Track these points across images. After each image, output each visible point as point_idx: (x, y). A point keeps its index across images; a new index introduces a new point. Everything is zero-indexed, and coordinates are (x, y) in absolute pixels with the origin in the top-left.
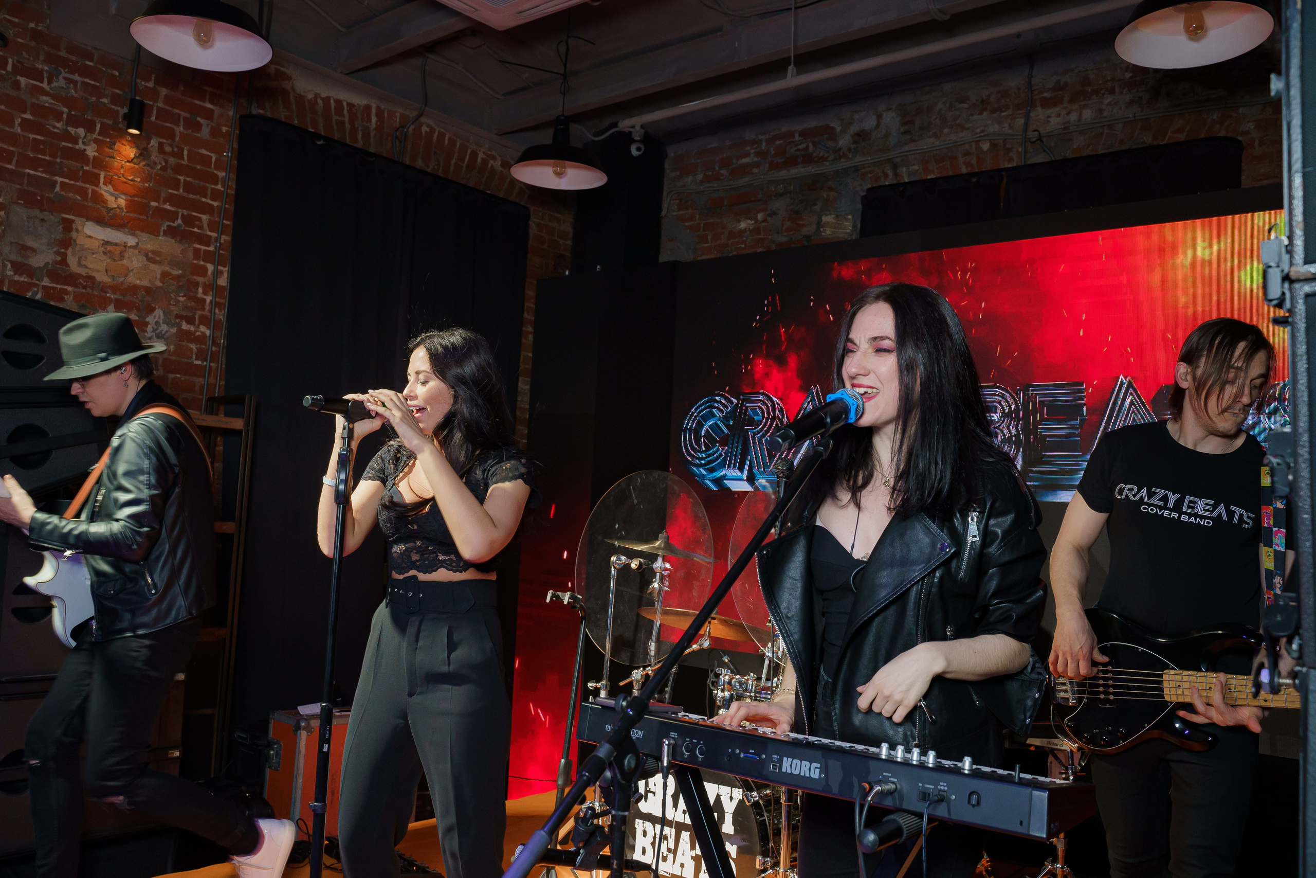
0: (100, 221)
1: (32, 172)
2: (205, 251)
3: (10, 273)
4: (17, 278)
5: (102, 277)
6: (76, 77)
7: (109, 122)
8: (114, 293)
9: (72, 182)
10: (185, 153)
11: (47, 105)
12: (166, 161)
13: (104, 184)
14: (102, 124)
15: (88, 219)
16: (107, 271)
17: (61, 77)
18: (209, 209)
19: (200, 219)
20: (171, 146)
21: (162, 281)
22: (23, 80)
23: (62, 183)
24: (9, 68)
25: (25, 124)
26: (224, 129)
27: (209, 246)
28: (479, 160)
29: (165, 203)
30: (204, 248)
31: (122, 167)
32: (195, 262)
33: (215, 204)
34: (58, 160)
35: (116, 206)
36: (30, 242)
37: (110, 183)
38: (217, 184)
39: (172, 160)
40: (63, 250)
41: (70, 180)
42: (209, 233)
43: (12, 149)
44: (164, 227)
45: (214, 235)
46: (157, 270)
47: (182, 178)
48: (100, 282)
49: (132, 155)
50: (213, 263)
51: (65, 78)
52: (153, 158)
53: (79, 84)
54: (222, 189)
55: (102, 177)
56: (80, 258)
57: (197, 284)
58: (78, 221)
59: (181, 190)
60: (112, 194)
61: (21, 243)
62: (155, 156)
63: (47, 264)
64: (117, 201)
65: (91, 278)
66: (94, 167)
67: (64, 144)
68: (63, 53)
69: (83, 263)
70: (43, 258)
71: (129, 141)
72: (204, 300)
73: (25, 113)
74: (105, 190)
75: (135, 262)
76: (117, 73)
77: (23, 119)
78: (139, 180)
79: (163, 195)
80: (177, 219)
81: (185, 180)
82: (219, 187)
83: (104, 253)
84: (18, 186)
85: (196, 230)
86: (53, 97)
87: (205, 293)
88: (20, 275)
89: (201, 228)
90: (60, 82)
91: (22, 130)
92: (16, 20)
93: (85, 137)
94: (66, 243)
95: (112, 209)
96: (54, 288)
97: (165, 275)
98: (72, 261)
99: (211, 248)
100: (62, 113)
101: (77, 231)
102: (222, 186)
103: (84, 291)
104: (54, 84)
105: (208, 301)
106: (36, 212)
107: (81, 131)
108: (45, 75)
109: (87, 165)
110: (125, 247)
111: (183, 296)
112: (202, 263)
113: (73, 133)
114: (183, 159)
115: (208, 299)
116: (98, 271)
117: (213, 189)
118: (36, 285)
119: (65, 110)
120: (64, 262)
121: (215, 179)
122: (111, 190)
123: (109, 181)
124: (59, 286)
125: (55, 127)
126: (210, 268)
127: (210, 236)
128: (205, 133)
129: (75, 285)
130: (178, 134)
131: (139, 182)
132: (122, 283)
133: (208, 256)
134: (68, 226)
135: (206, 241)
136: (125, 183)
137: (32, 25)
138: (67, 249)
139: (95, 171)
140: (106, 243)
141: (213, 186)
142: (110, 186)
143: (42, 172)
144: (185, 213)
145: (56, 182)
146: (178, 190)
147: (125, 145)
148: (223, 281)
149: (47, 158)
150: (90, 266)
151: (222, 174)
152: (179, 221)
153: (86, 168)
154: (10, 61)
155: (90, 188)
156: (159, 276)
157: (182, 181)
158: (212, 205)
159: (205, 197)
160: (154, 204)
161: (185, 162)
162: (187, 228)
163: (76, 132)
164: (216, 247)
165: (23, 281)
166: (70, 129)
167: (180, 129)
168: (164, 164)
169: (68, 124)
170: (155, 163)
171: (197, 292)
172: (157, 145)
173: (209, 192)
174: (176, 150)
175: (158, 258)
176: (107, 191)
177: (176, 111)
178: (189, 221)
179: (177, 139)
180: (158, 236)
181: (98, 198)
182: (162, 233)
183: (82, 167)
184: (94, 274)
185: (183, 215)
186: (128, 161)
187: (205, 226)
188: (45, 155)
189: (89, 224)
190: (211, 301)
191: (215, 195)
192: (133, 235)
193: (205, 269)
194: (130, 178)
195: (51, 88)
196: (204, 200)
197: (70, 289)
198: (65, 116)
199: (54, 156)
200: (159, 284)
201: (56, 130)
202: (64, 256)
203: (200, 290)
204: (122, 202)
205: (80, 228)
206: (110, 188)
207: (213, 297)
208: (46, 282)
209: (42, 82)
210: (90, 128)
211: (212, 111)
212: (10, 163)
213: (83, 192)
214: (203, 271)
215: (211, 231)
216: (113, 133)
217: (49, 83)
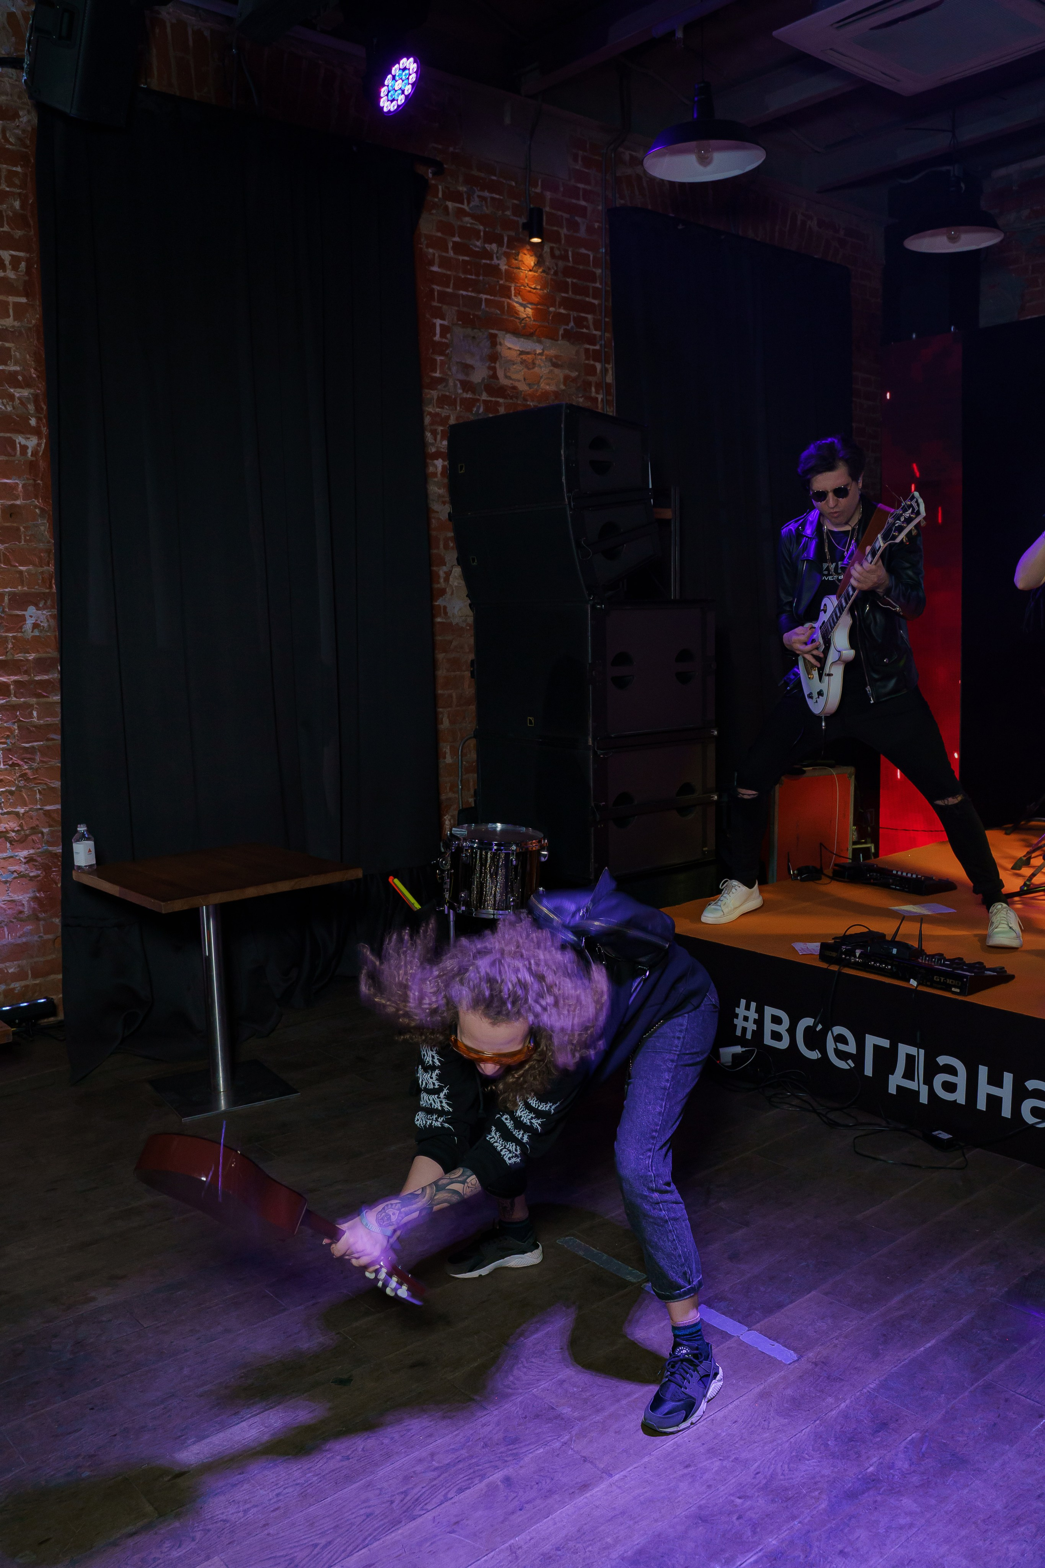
0: (517, 333)
1: (464, 293)
2: (594, 350)
3: (460, 391)
4: (465, 395)
5: (522, 387)
6: (486, 194)
7: (513, 234)
8: (533, 401)
9: (492, 298)
10: (570, 253)
11: (469, 225)
12: (557, 265)
13: (515, 296)
14: (509, 237)
15: (508, 331)
16: (525, 379)
17: (475, 196)
18: (590, 308)
19: (586, 319)
20: (559, 249)
21: (565, 385)
22: (450, 204)
23: (486, 299)
24: (440, 195)
25: (457, 248)
26: (596, 225)
27: (595, 345)
28: (799, 222)
29: (560, 308)
30: (591, 347)
31: (526, 277)
32: (587, 362)
33: (596, 302)
34: (481, 278)
35: (525, 316)
36: (469, 361)
37: (519, 294)
38: (596, 282)
39: (561, 264)
40: (493, 365)
41: (491, 296)
42: (595, 332)
43: (449, 273)
44: (561, 332)
45: (598, 333)
46: (560, 373)
47: (569, 280)
48: (521, 392)
49: (532, 264)
50: (599, 361)
51: (479, 197)
52: (547, 264)
53: (489, 199)
54: (600, 286)
55: (513, 288)
56: (505, 370)
57: (589, 384)
58: (500, 334)
59: (570, 293)
60: (521, 305)
61: (463, 362)
62: (548, 262)
63: (483, 379)
64: (525, 313)
65: (514, 388)
66: (506, 281)
67: (484, 261)
68: (475, 172)
69: (508, 374)
70: (479, 376)
71: (528, 250)
72: (597, 399)
73: (454, 236)
74: (516, 302)
75: (543, 369)
76: (513, 184)
77: (454, 243)
78: (539, 287)
79: (558, 300)
80: (570, 321)
81: (572, 282)
82: (598, 285)
83: (522, 363)
84: (456, 308)
85: (584, 330)
86: (473, 216)
87: (597, 392)
88: (467, 392)
89: (588, 328)
90: (476, 202)
91: (455, 253)
92: (440, 147)
93: (497, 251)
94: (494, 357)
95: (523, 319)
96: (491, 401)
97: (566, 378)
98: (500, 374)
99: (597, 347)
100: (479, 231)
101: (501, 344)
102: (601, 284)
103: (511, 401)
104: (472, 204)
105: (600, 400)
106: (469, 331)
107: (494, 246)
108: (465, 196)
109: (502, 279)
110: (535, 354)
111: (581, 397)
112: (592, 362)
113: (489, 249)
114: (569, 261)
115: (600, 397)
116: (519, 381)
117: (594, 287)
118: (478, 400)
119: (481, 228)
120: (494, 376)
121: (593, 277)
122: (521, 301)
123: (518, 293)
124: (493, 399)
125: (476, 246)
126: (598, 366)
127: (595, 335)
128: (582, 233)
129: (505, 397)
130: (563, 236)
131: (540, 289)
132: (537, 391)
133: (596, 356)
134: (493, 341)
135: (592, 340)
136: (530, 292)
137: (451, 149)
138: (495, 363)
139: (508, 284)
140: (522, 353)
141: (593, 285)
142: (519, 297)
143: (472, 291)
144: (575, 315)
145: (481, 299)
146: (567, 292)
147: (525, 254)
148: (610, 379)
149: (473, 277)
150: (514, 376)
151: (598, 271)
152: (572, 324)
153: (501, 282)
154: (440, 187)
155: (506, 300)
156: (562, 380)
157: (570, 282)
158: (594, 304)
159: (588, 296)
160: (552, 309)
161: (571, 264)
162: (579, 330)
163: (491, 248)
164: (601, 345)
165: (469, 398)
166: (486, 245)
167: (564, 231)
168: (556, 269)
169: (485, 242)
170: (549, 269)
171: (591, 392)
172: (549, 250)
173: (591, 292)
174: (563, 252)
175: (560, 363)
176: (517, 302)
177: (560, 213)
178: (580, 322)
179: (563, 242)
180: (557, 340)
181: (512, 311)
182: (560, 338)
183: (498, 282)
184: (516, 384)
185: (574, 317)
186: (530, 271)
187: (592, 327)
188: (471, 275)
189: (508, 336)
190: (602, 400)
191: (596, 294)
192: (540, 342)
193: (594, 367)
194: (533, 287)
195: (470, 209)
196: (587, 299)
197: (501, 400)
198: (482, 234)
199: (478, 275)
200: (562, 387)
201: (477, 249)
202: (494, 369)
203: (593, 389)
204: (529, 311)
205: (502, 342)
206: (519, 299)
207: (603, 394)
208: (485, 396)
209: (463, 204)
210: (500, 244)
211: (585, 208)
212: (448, 287)
213: (500, 305)
214: (591, 370)
215: (596, 330)
216: (517, 243)
217: (469, 203)
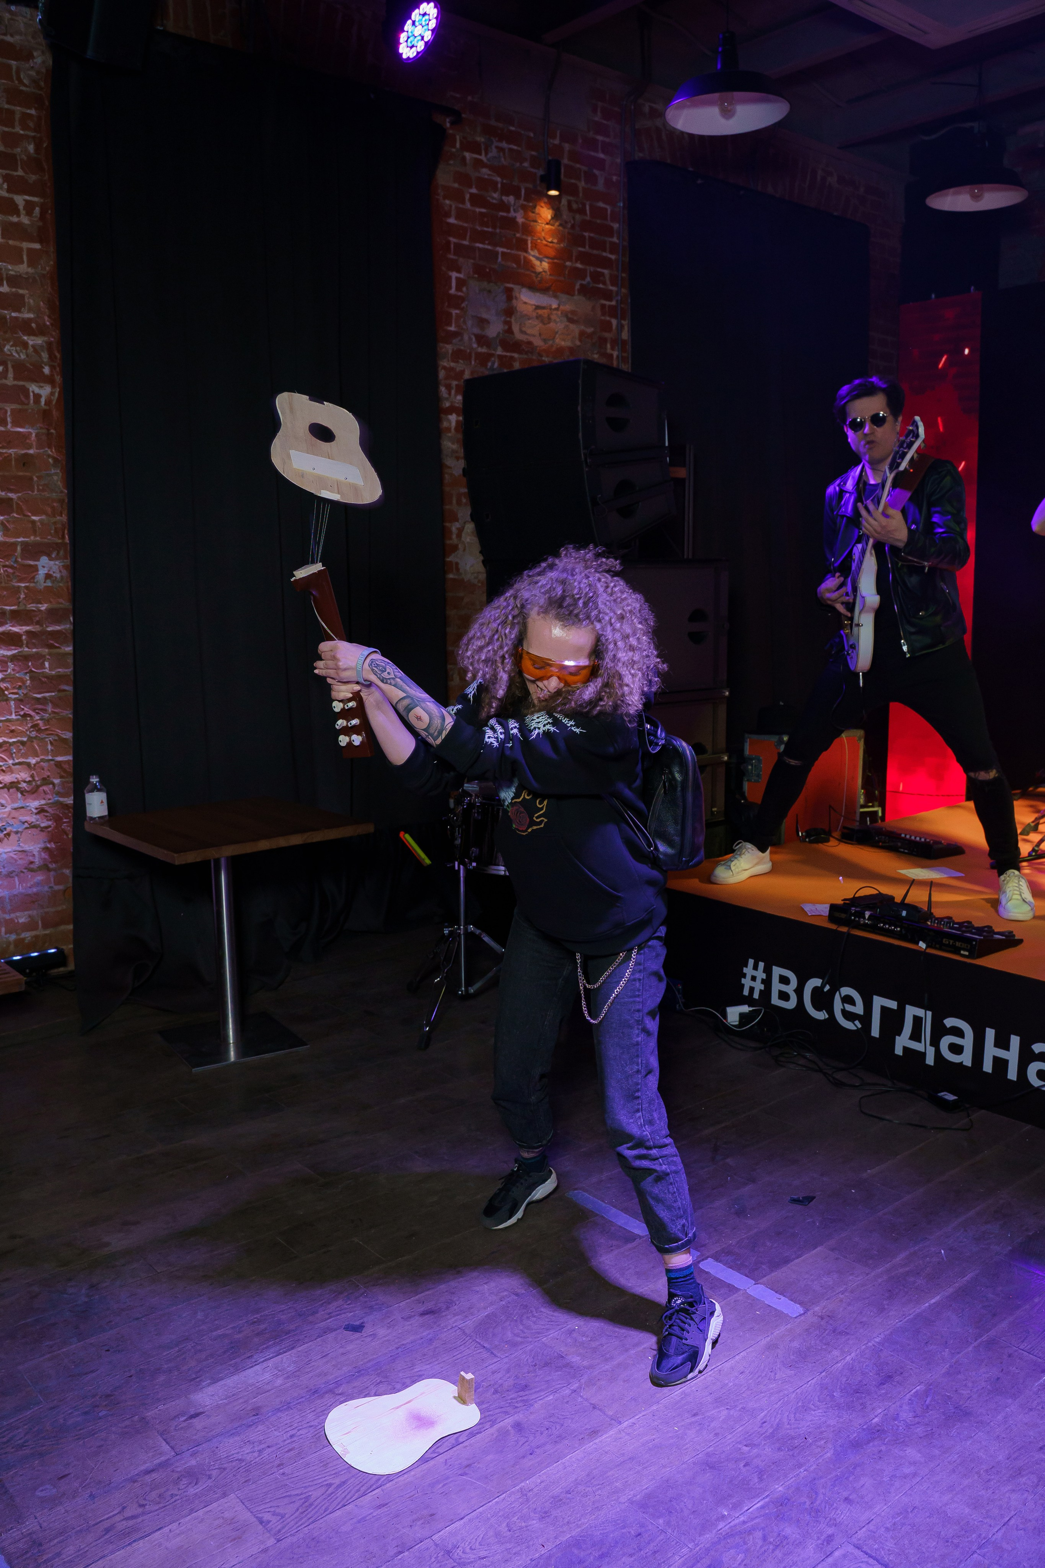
0: (532, 287)
1: (481, 246)
2: (610, 306)
3: (475, 346)
4: (480, 350)
5: (538, 342)
6: (504, 145)
7: (530, 186)
8: (548, 356)
9: (509, 251)
10: (588, 208)
11: (486, 177)
12: (574, 218)
13: (532, 249)
14: (526, 189)
15: (523, 285)
16: (540, 334)
17: (493, 147)
18: (606, 263)
19: (603, 274)
20: (576, 202)
21: (580, 340)
22: (467, 155)
23: (503, 254)
24: (458, 145)
25: (476, 200)
26: (615, 178)
27: (611, 300)
28: (819, 178)
29: (576, 262)
30: (607, 303)
31: (543, 230)
32: (603, 318)
33: (613, 257)
34: (498, 231)
35: (541, 270)
36: (485, 316)
37: (536, 247)
38: (612, 236)
39: (578, 217)
40: (508, 319)
41: (508, 249)
42: (611, 288)
43: (465, 225)
44: (577, 287)
45: (614, 289)
46: (575, 329)
47: (586, 234)
48: (537, 347)
49: (549, 217)
50: (616, 317)
51: (497, 147)
52: (565, 217)
53: (507, 150)
54: (617, 241)
55: (529, 242)
56: (520, 325)
57: (603, 341)
58: (516, 288)
59: (587, 247)
60: (537, 258)
61: (479, 316)
62: (566, 215)
63: (499, 333)
64: (543, 266)
65: (530, 343)
66: (523, 234)
67: (501, 214)
68: (493, 123)
69: (524, 329)
70: (494, 330)
71: (545, 203)
72: (612, 355)
73: (471, 187)
74: (532, 256)
75: (559, 324)
76: (532, 135)
77: (472, 195)
78: (555, 241)
79: (575, 254)
80: (586, 276)
81: (589, 236)
82: (615, 240)
83: (537, 317)
84: (472, 261)
85: (601, 286)
86: (491, 168)
87: (613, 348)
88: (482, 347)
89: (604, 283)
90: (493, 153)
91: (472, 205)
92: (458, 95)
93: (515, 204)
94: (510, 312)
95: (540, 273)
96: (506, 356)
97: (582, 334)
98: (516, 328)
99: (613, 303)
100: (497, 183)
101: (516, 298)
102: (618, 238)
103: (525, 356)
104: (490, 155)
105: (615, 356)
106: (485, 284)
107: (511, 199)
108: (483, 147)
109: (518, 232)
110: (551, 309)
111: (596, 354)
112: (608, 318)
113: (506, 201)
114: (586, 214)
115: (615, 354)
116: (534, 336)
117: (611, 243)
118: (492, 355)
119: (499, 179)
120: (510, 331)
121: (610, 232)
122: (537, 255)
123: (535, 246)
124: (508, 354)
125: (493, 198)
126: (614, 322)
127: (611, 291)
128: (600, 186)
129: (520, 352)
130: (581, 189)
131: (557, 243)
132: (552, 346)
133: (612, 312)
134: (509, 295)
135: (608, 296)
136: (546, 245)
137: (469, 98)
138: (511, 317)
139: (524, 237)
140: (538, 307)
141: (611, 239)
142: (536, 251)
143: (489, 244)
144: (592, 270)
145: (497, 253)
146: (584, 247)
147: (542, 207)
148: (625, 335)
149: (490, 230)
150: (529, 331)
151: (616, 226)
152: (588, 279)
153: (518, 235)
154: (458, 137)
155: (522, 254)
156: (577, 335)
157: (587, 237)
158: (610, 259)
159: (605, 251)
160: (568, 264)
161: (588, 218)
162: (595, 285)
163: (508, 200)
164: (617, 301)
165: (484, 353)
166: (504, 198)
167: (582, 184)
168: (572, 222)
169: (502, 194)
170: (566, 222)
171: (606, 349)
172: (566, 203)
173: (608, 246)
174: (580, 206)
175: (575, 318)
176: (534, 256)
177: (578, 166)
178: (597, 277)
179: (581, 195)
180: (573, 295)
181: (528, 265)
182: (576, 293)
183: (515, 235)
184: (532, 339)
185: (590, 271)
186: (547, 224)
187: (608, 282)
188: (488, 227)
189: (524, 290)
190: (618, 357)
191: (614, 249)
192: (556, 297)
193: (610, 323)
194: (550, 240)
195: (488, 160)
196: (604, 254)
197: (516, 355)
198: (499, 186)
199: (494, 227)
200: (578, 343)
201: (494, 201)
202: (509, 324)
203: (609, 346)
204: (546, 265)
205: (518, 295)
206: (535, 253)
207: (618, 351)
208: (500, 351)
209: (481, 155)
210: (518, 197)
211: (603, 160)
212: (465, 239)
213: (516, 259)
214: (607, 327)
215: (612, 285)
216: (536, 195)
217: (486, 154)
